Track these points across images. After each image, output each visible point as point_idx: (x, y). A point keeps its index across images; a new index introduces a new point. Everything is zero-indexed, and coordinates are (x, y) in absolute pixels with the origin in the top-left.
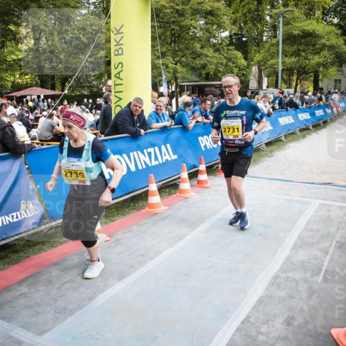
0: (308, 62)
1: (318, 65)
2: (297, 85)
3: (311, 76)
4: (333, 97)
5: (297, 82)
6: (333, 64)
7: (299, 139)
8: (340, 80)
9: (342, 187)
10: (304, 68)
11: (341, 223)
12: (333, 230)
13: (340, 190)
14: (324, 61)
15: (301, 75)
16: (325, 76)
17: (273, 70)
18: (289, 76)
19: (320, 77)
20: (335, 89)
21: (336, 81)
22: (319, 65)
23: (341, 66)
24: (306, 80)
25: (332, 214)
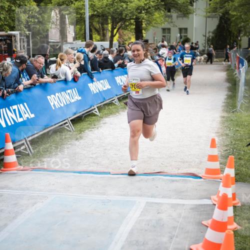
0: (125, 6)
1: (137, 9)
2: (112, 36)
3: (131, 24)
4: (160, 53)
5: (112, 32)
6: (157, 8)
7: (118, 112)
8: (169, 29)
9: (176, 176)
10: (121, 14)
11: (175, 228)
12: (165, 239)
13: (173, 181)
14: (145, 4)
15: (118, 23)
16: (149, 23)
17: (79, 16)
18: (102, 24)
19: (144, 25)
20: (163, 42)
21: (164, 29)
22: (139, 9)
23: (169, 11)
24: (125, 28)
25: (164, 216)
